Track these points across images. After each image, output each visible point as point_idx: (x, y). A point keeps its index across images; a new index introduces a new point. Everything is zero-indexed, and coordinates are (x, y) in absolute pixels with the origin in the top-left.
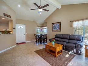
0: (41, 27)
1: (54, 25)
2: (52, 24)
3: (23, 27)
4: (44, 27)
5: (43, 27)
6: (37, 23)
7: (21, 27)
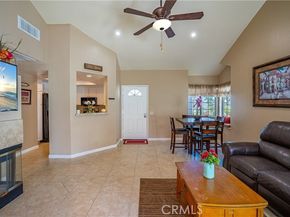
0: (211, 86)
1: (262, 76)
2: (255, 68)
3: (140, 94)
4: (223, 89)
5: (217, 86)
6: (191, 74)
7: (137, 91)
